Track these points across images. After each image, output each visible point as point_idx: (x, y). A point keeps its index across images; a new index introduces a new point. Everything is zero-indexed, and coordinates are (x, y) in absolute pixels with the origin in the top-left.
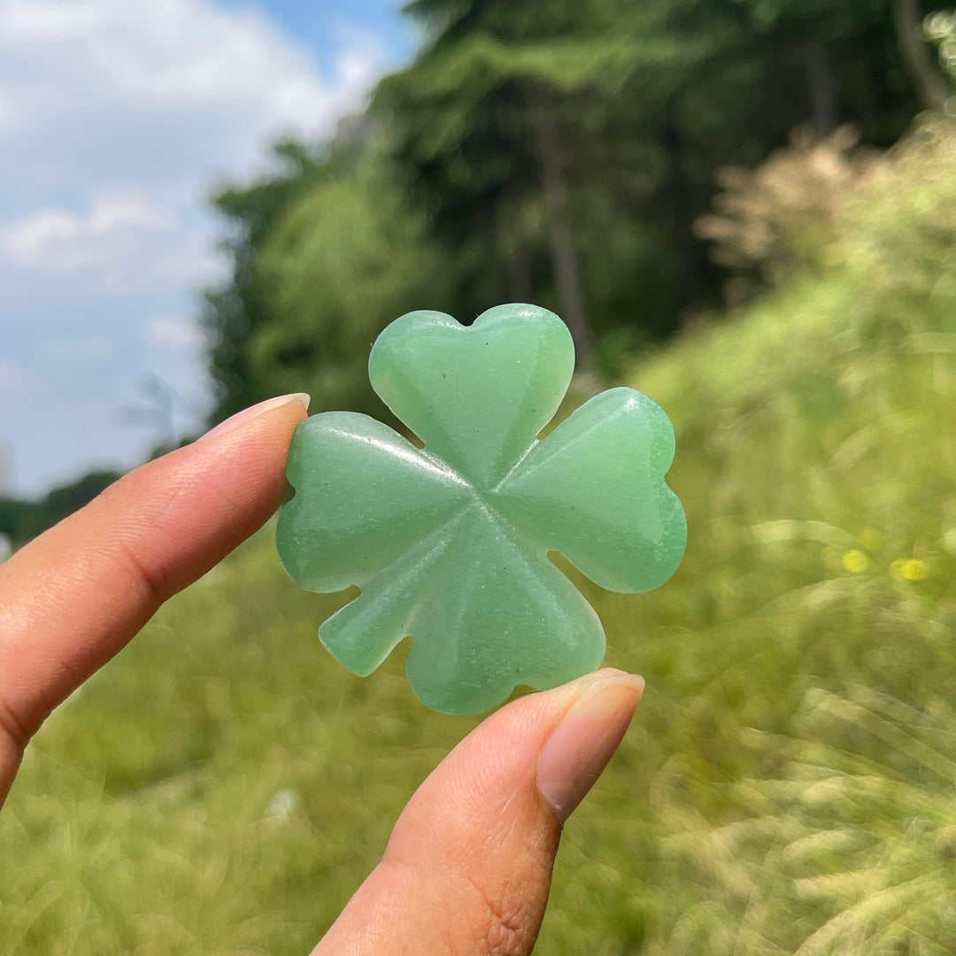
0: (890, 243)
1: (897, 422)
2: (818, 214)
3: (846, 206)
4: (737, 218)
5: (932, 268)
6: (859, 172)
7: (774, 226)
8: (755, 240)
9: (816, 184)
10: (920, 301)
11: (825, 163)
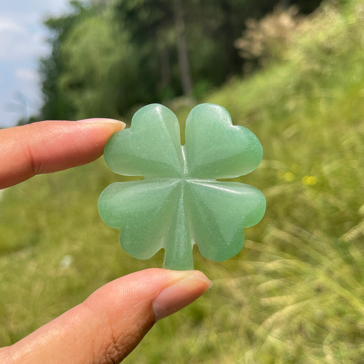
0: (308, 52)
1: (307, 123)
2: (281, 39)
3: (293, 37)
4: (251, 40)
5: (323, 63)
6: (297, 24)
7: (264, 44)
8: (257, 49)
9: (281, 28)
10: (318, 76)
11: (285, 20)
